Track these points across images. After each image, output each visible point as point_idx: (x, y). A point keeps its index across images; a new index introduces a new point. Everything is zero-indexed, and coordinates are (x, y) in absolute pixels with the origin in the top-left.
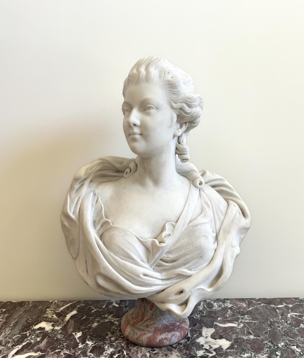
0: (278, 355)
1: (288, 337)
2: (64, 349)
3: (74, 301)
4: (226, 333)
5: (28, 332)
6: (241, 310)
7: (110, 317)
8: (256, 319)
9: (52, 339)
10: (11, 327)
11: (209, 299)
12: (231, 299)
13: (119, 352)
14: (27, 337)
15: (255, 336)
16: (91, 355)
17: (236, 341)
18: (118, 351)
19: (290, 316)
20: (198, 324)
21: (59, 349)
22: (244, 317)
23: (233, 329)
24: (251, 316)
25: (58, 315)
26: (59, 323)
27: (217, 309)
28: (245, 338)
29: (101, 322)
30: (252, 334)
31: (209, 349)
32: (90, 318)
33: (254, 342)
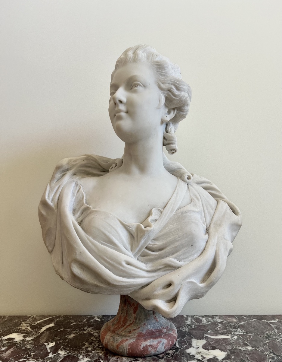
2: (30, 358)
3: (54, 316)
4: (219, 345)
6: (233, 324)
7: (89, 329)
8: (251, 332)
9: (20, 349)
11: (197, 315)
12: (220, 315)
15: (252, 347)
17: (232, 352)
18: (94, 361)
20: (186, 336)
21: (25, 358)
22: (237, 330)
23: (227, 341)
24: (244, 329)
25: (33, 327)
26: (32, 334)
27: (206, 323)
28: (242, 349)
29: (78, 334)
30: (249, 346)
31: (201, 359)
32: (67, 330)
33: (253, 352)
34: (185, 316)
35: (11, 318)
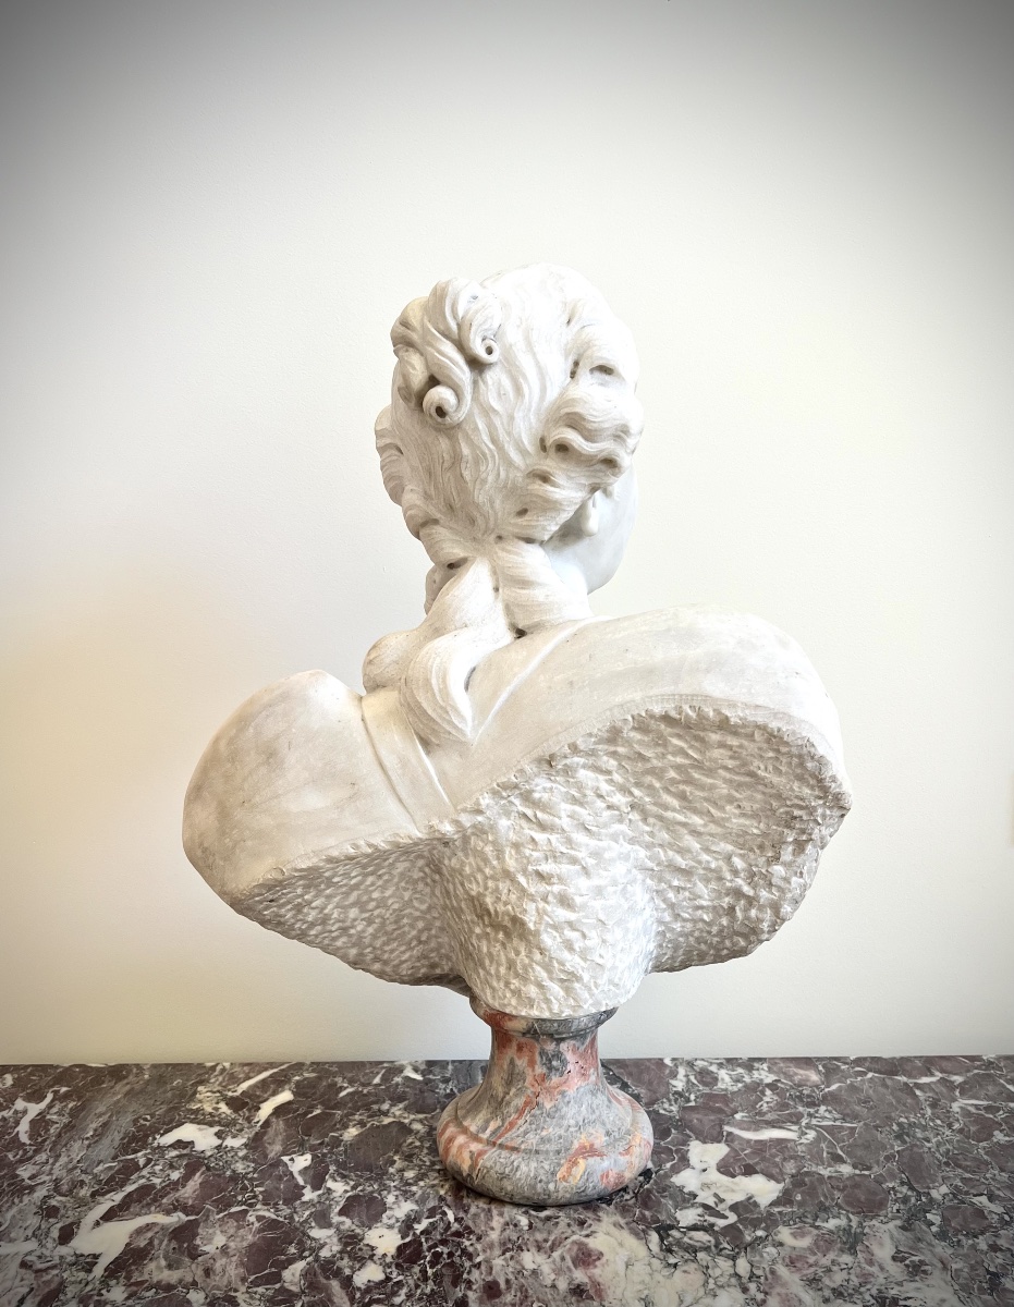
0: (933, 1224)
1: (960, 1170)
2: (256, 1204)
3: (283, 1064)
4: (763, 1159)
5: (140, 1154)
6: (805, 1092)
7: (397, 1110)
8: (856, 1117)
9: (219, 1176)
10: (87, 1138)
11: (703, 1060)
12: (770, 1059)
13: (432, 1213)
14: (138, 1168)
15: (855, 1167)
16: (343, 1223)
17: (798, 1180)
18: (428, 1210)
19: (961, 1108)
20: (673, 1131)
21: (242, 1203)
22: (817, 1112)
23: (786, 1147)
24: (838, 1108)
25: (237, 1105)
26: (238, 1127)
27: (730, 1088)
28: (826, 1172)
29: (368, 1125)
30: (844, 1162)
31: (713, 1205)
32: (334, 1114)
33: (854, 1184)
34: (668, 1061)
35: (164, 1073)
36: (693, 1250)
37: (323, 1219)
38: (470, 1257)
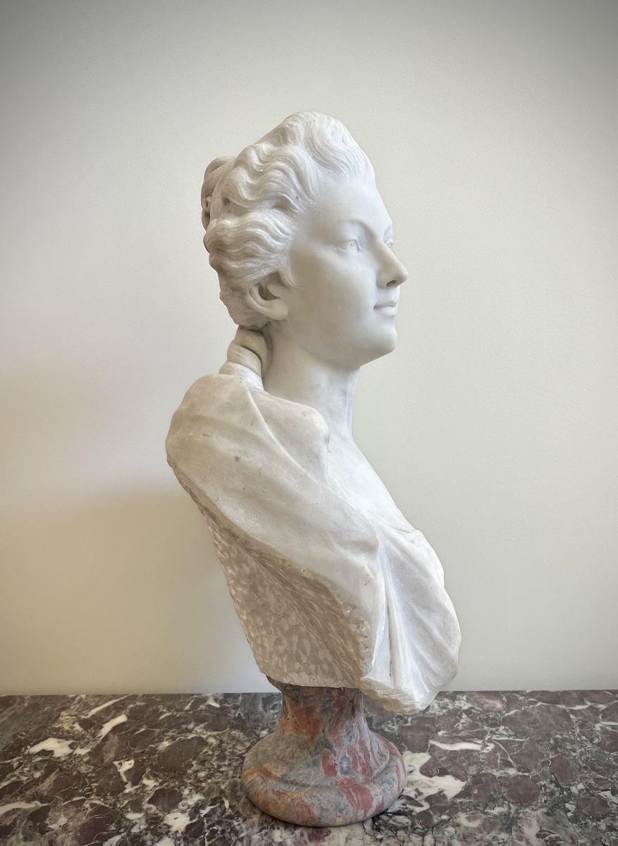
0: (569, 811)
1: (594, 773)
2: (91, 795)
3: (123, 695)
4: (454, 764)
5: (15, 760)
6: (491, 716)
7: (198, 729)
8: (524, 734)
9: (68, 775)
12: (469, 692)
13: (214, 802)
14: (11, 769)
15: (519, 770)
16: (150, 809)
17: (477, 780)
18: (212, 800)
19: (601, 727)
21: (80, 794)
22: (497, 730)
23: (472, 755)
24: (513, 728)
25: (86, 724)
26: (86, 740)
27: (437, 713)
28: (497, 774)
29: (177, 739)
30: (511, 766)
31: (414, 797)
32: (154, 731)
33: (517, 781)
35: (38, 702)
36: (395, 829)
37: (136, 806)
38: (237, 833)
